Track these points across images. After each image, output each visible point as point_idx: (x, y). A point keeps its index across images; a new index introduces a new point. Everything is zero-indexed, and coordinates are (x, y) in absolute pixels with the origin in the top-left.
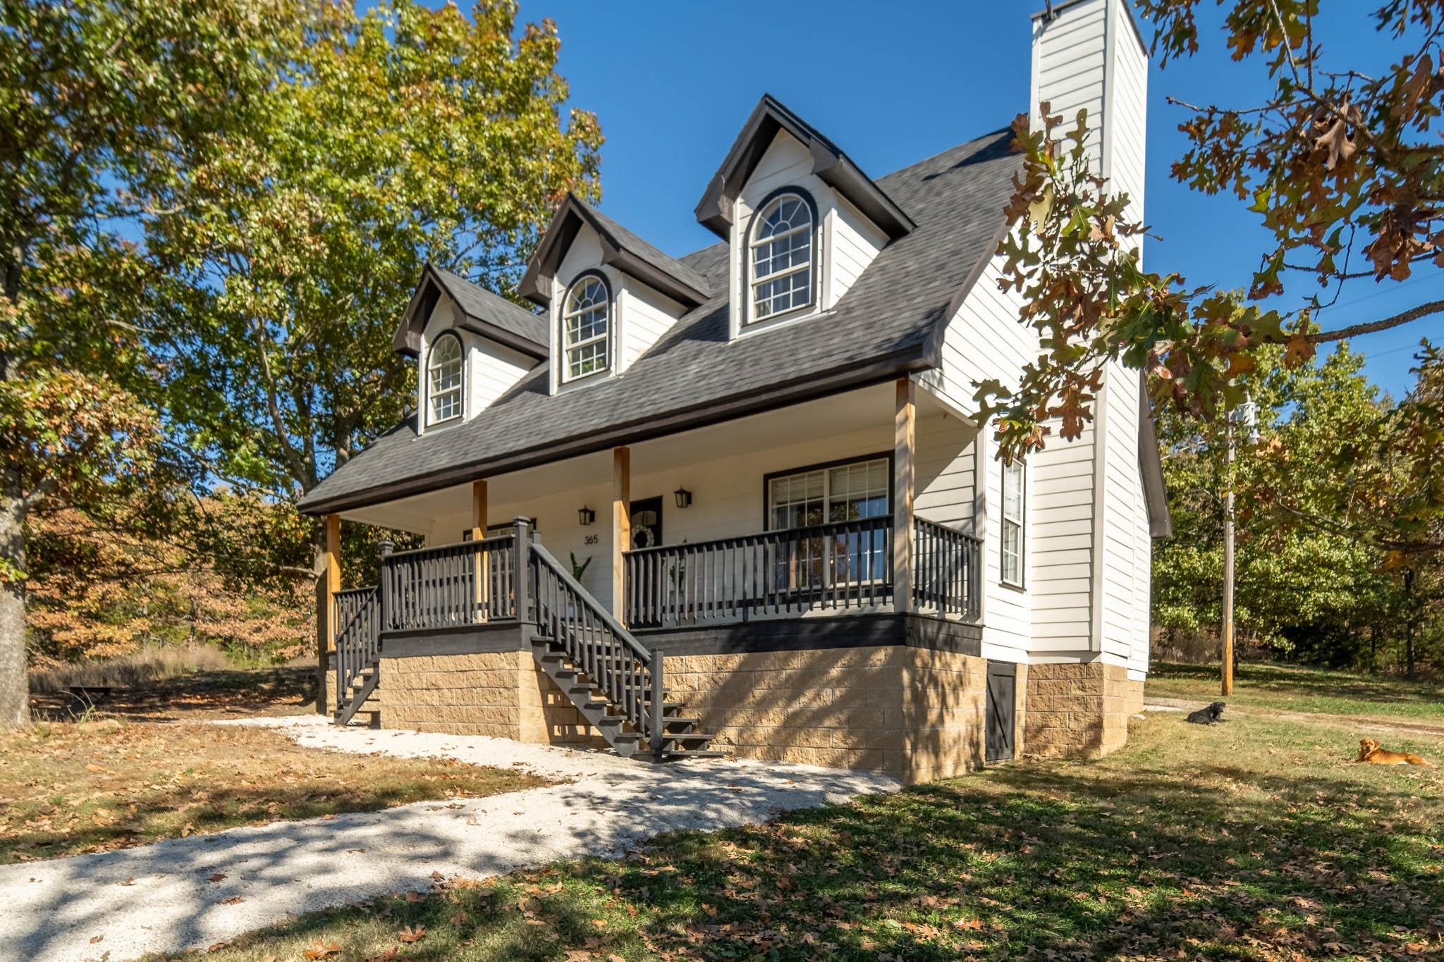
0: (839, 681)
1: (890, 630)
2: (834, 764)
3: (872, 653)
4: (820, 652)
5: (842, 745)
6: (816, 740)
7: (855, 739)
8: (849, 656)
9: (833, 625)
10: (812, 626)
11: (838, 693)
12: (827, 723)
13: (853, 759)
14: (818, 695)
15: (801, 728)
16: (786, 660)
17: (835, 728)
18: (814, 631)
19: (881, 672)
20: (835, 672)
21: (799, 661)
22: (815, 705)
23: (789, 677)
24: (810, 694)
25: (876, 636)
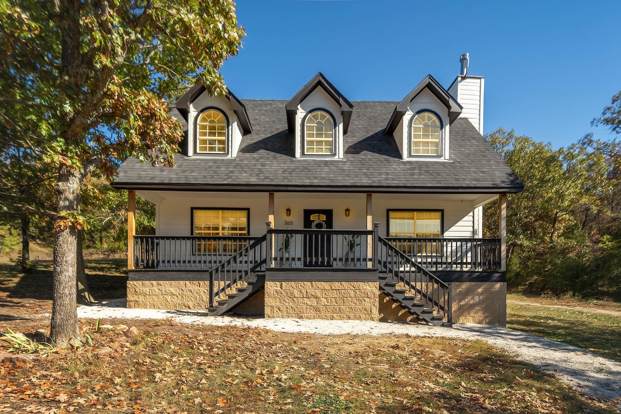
0: (482, 294)
1: (500, 277)
2: (480, 323)
3: (495, 284)
4: (473, 283)
5: (483, 316)
6: (472, 314)
7: (488, 314)
8: (485, 285)
9: (478, 274)
10: (468, 274)
11: (481, 297)
12: (477, 308)
13: (487, 320)
14: (473, 298)
15: (465, 310)
16: (459, 286)
17: (480, 310)
18: (469, 276)
19: (498, 291)
20: (480, 290)
21: (465, 286)
22: (471, 302)
23: (460, 292)
24: (469, 298)
25: (494, 279)
